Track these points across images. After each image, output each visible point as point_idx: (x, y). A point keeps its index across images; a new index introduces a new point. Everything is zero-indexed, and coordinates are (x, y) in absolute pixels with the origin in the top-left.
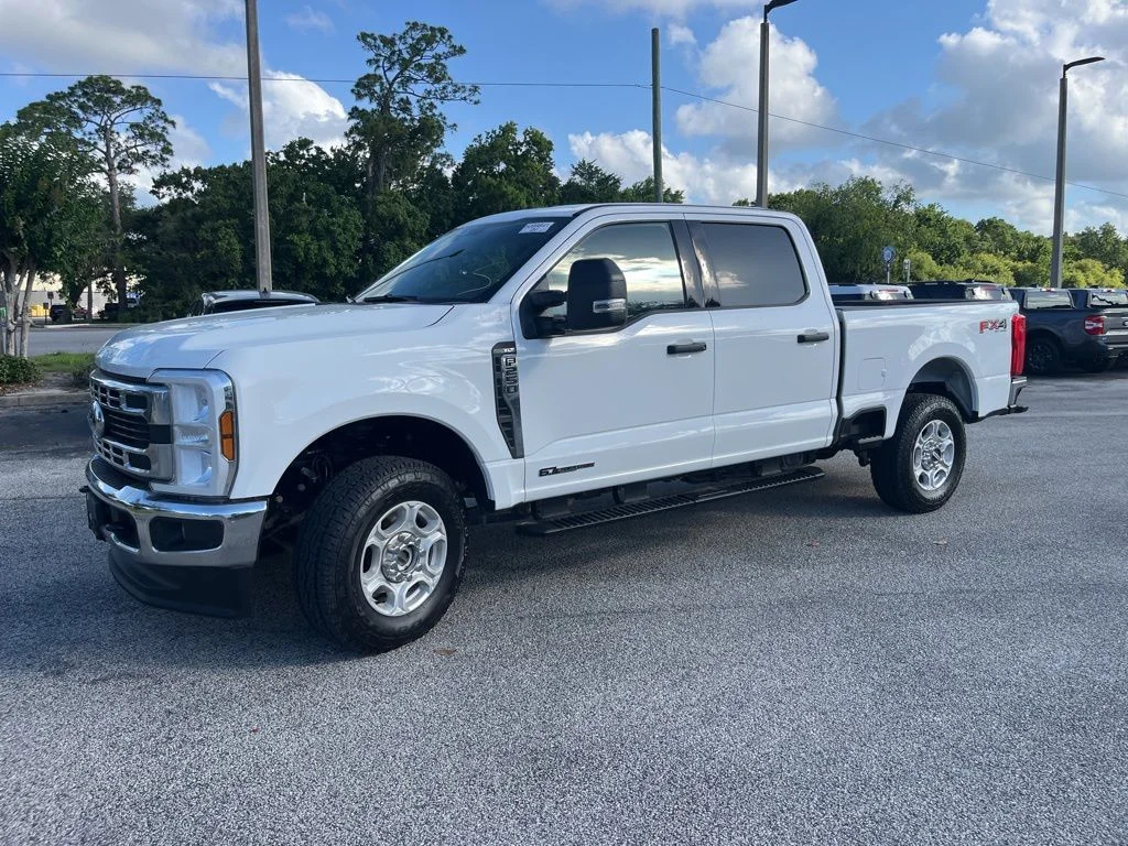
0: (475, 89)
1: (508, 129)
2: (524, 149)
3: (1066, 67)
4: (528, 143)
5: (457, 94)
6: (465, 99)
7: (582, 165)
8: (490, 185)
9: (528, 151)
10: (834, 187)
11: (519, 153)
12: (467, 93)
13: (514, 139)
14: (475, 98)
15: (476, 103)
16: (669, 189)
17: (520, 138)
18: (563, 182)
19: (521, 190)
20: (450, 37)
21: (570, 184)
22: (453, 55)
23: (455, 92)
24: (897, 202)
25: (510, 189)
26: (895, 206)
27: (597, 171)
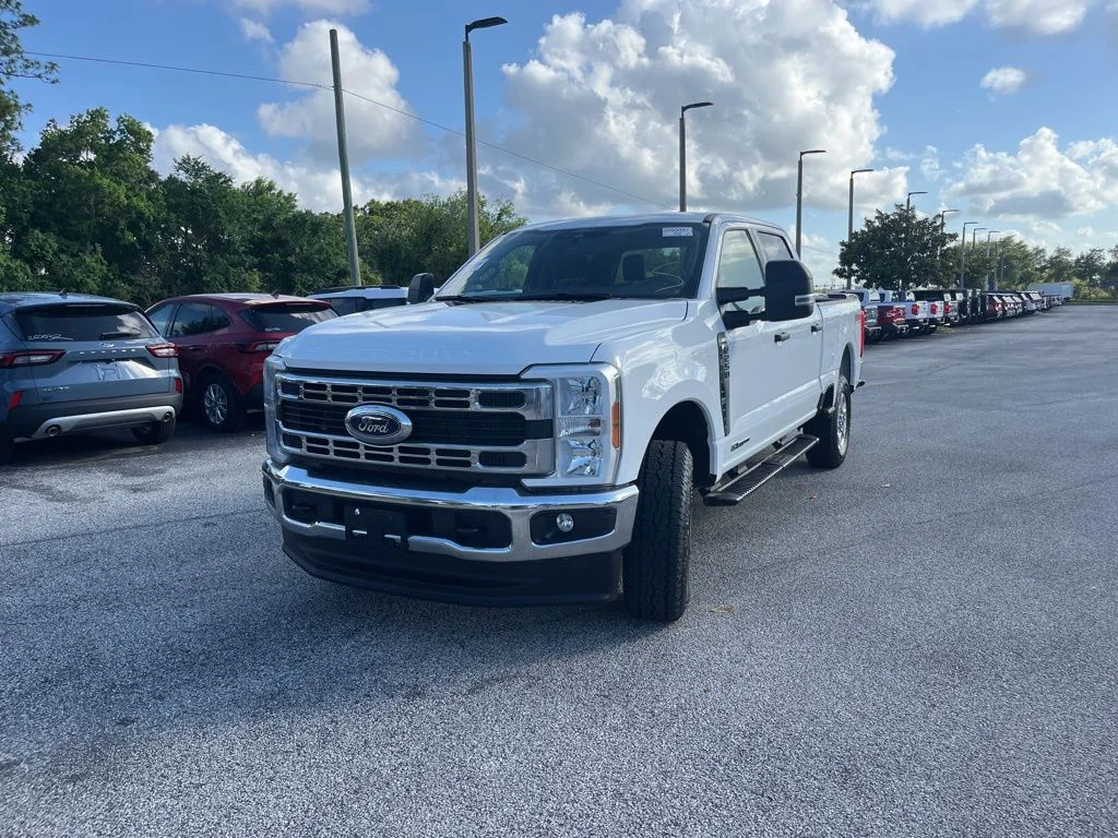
0: (53, 66)
1: (97, 115)
2: (117, 138)
3: (684, 109)
4: (122, 132)
5: (30, 70)
6: (39, 76)
7: (186, 161)
8: (79, 176)
9: (121, 141)
10: (444, 199)
11: (111, 142)
12: (42, 71)
13: (105, 126)
14: (52, 77)
15: (53, 82)
16: (281, 192)
17: (112, 125)
18: (163, 177)
19: (119, 184)
20: (18, 4)
21: (172, 180)
22: (24, 25)
23: (27, 67)
24: (500, 215)
25: (106, 181)
26: (499, 219)
27: (204, 167)
